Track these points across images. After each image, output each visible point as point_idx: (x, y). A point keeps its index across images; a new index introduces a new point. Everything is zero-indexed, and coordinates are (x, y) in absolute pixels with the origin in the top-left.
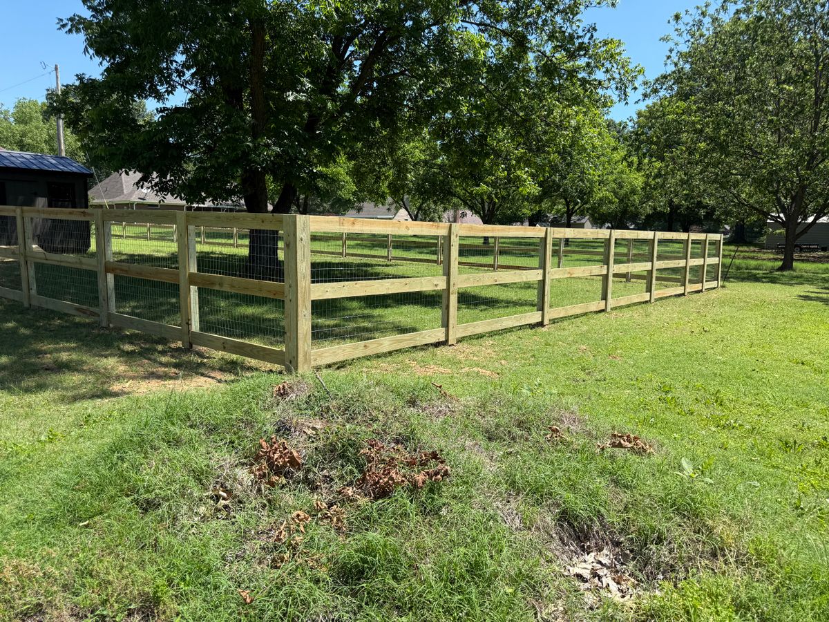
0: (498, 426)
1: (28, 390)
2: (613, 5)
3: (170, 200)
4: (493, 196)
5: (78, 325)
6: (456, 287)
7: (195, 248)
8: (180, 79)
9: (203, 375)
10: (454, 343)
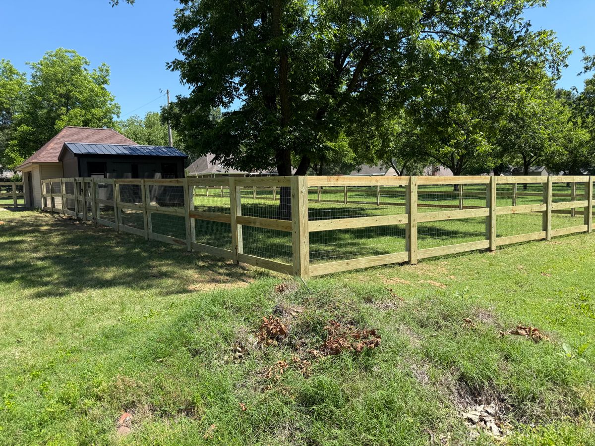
0: (428, 318)
1: (142, 288)
2: (544, 5)
3: (232, 171)
4: (456, 154)
5: (175, 250)
6: (416, 222)
7: (240, 201)
8: (237, 93)
9: (243, 281)
10: (416, 263)
